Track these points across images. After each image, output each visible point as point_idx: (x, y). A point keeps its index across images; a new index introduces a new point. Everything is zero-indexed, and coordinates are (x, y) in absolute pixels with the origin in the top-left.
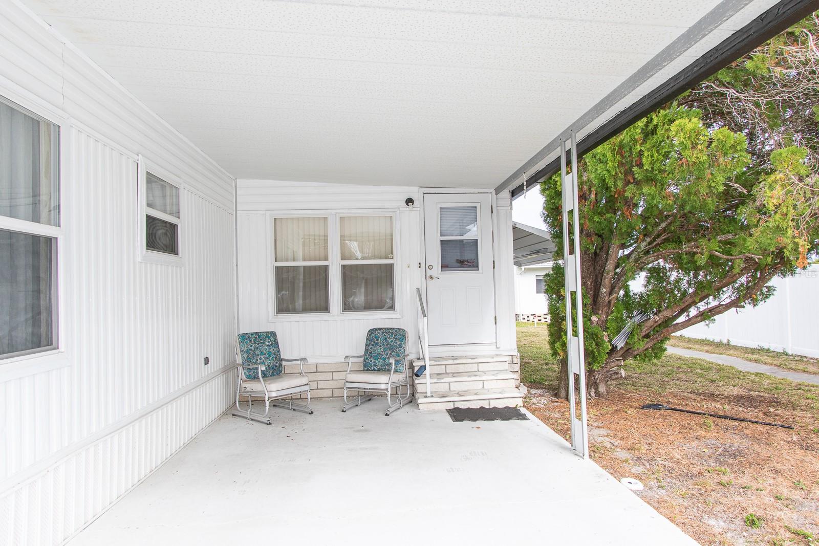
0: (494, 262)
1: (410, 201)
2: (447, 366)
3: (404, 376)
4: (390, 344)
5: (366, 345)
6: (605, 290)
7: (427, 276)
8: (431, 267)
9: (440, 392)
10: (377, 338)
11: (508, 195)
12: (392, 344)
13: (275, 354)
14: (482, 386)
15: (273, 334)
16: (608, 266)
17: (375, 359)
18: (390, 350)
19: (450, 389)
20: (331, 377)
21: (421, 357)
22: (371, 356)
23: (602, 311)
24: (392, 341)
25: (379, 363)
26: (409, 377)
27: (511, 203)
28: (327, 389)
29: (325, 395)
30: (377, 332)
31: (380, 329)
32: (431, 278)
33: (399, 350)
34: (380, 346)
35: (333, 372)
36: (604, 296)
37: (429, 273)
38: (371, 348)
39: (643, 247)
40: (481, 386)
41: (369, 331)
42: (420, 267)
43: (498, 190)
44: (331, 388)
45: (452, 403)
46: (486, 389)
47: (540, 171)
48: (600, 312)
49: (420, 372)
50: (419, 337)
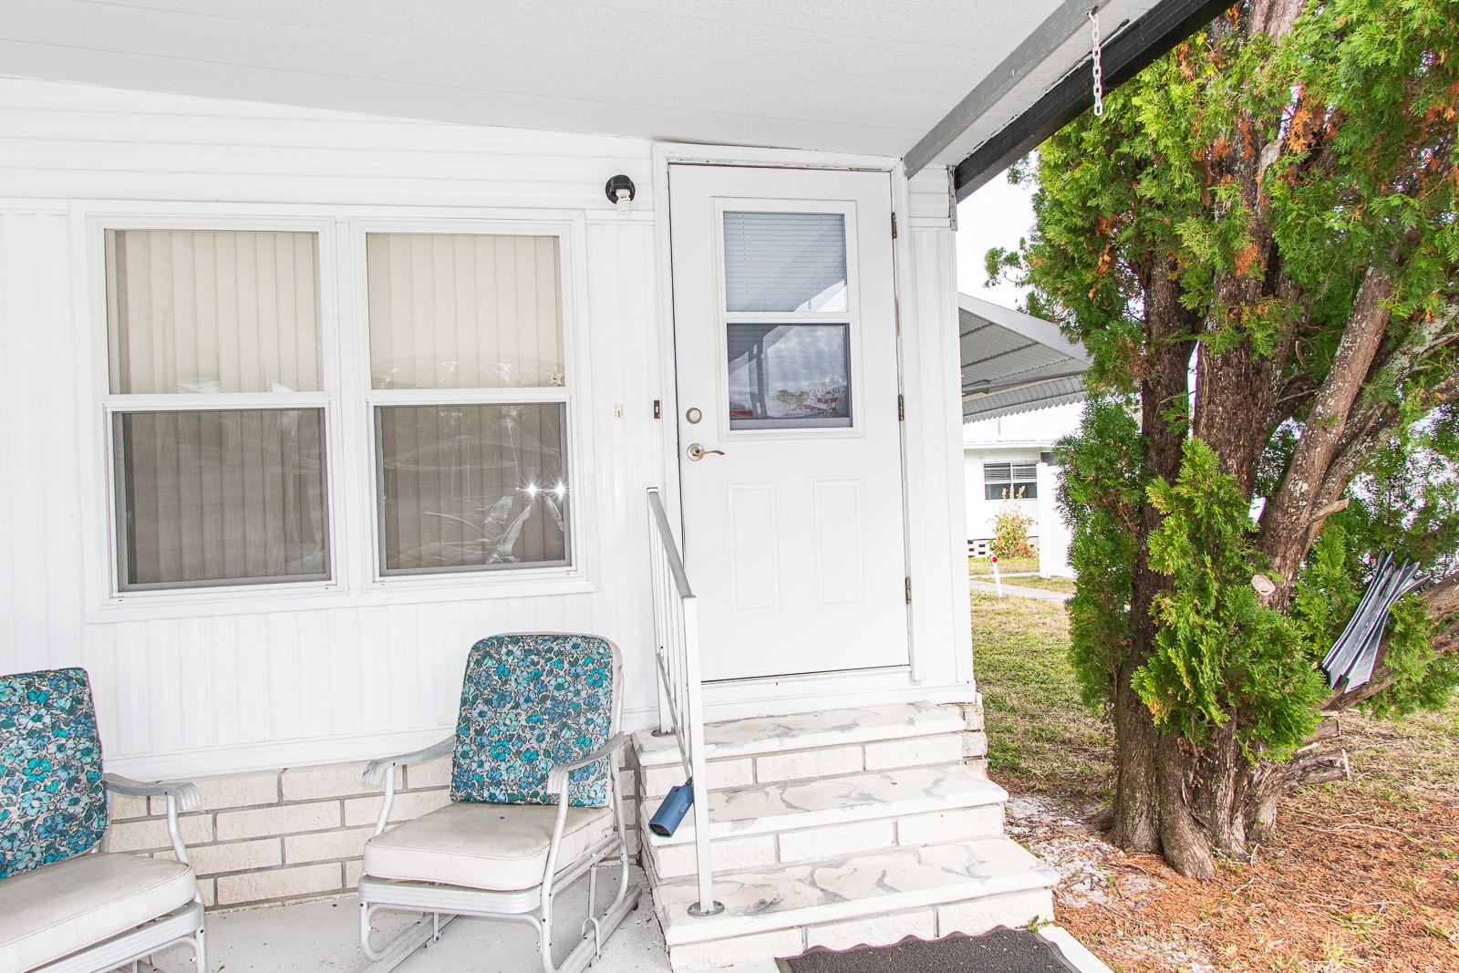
0: (901, 398)
1: (619, 186)
2: (759, 760)
3: (607, 821)
4: (554, 698)
5: (464, 702)
6: (1305, 487)
7: (684, 447)
8: (693, 416)
9: (740, 872)
10: (505, 677)
11: (944, 182)
12: (559, 695)
13: (65, 767)
14: (891, 837)
15: (74, 680)
16: (1331, 402)
17: (496, 758)
18: (552, 720)
19: (778, 857)
20: (338, 818)
21: (667, 725)
22: (482, 746)
23: (1284, 558)
24: (559, 687)
25: (513, 772)
26: (625, 798)
27: (952, 209)
28: (322, 862)
29: (314, 887)
30: (504, 650)
31: (515, 639)
32: (698, 452)
33: (589, 722)
34: (517, 706)
35: (342, 800)
36: (1297, 508)
37: (691, 434)
38: (481, 714)
39: (1429, 338)
40: (888, 841)
41: (475, 648)
42: (657, 415)
43: (914, 162)
44: (338, 860)
45: (798, 932)
46: (906, 851)
47: (1136, 25)
48: (1278, 561)
49: (673, 815)
50: (659, 655)
